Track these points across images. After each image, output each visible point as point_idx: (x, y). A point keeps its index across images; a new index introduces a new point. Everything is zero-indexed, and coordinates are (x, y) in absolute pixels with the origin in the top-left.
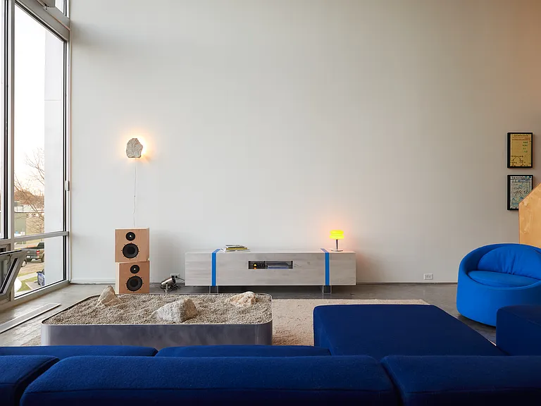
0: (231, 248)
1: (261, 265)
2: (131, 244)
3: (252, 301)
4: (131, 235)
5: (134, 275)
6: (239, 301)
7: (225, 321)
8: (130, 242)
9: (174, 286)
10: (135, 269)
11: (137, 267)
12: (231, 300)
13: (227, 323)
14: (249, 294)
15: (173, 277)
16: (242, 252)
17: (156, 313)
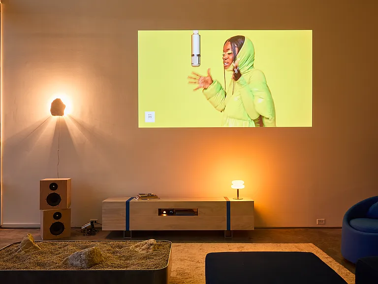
0: (143, 196)
1: (170, 212)
2: (54, 193)
3: (154, 248)
4: (54, 185)
5: (57, 221)
6: (143, 247)
7: (127, 267)
8: (53, 192)
9: (93, 231)
10: (57, 216)
11: (59, 214)
12: (136, 247)
13: (128, 269)
14: (152, 241)
15: (92, 222)
16: (153, 200)
17: (67, 259)
